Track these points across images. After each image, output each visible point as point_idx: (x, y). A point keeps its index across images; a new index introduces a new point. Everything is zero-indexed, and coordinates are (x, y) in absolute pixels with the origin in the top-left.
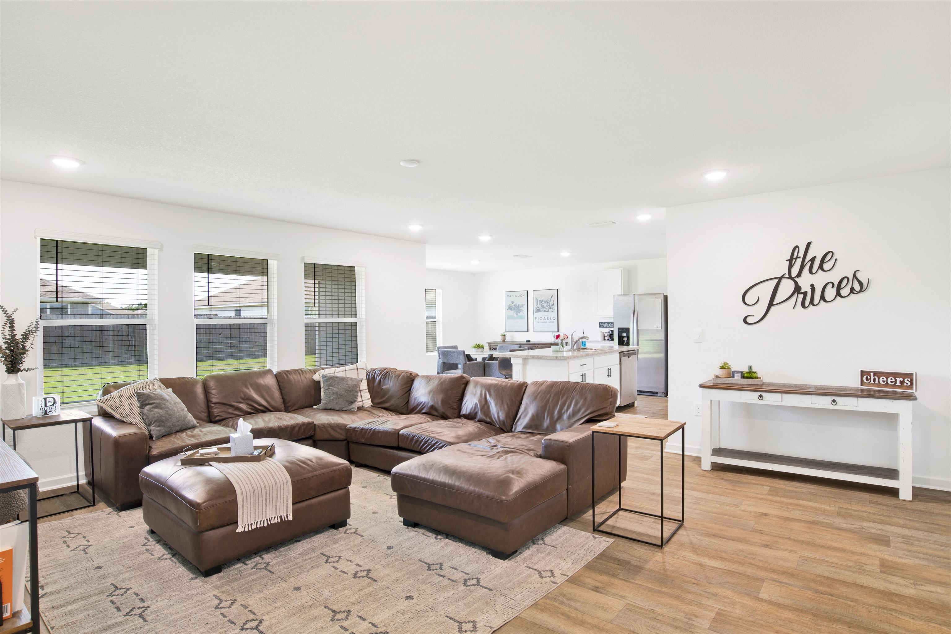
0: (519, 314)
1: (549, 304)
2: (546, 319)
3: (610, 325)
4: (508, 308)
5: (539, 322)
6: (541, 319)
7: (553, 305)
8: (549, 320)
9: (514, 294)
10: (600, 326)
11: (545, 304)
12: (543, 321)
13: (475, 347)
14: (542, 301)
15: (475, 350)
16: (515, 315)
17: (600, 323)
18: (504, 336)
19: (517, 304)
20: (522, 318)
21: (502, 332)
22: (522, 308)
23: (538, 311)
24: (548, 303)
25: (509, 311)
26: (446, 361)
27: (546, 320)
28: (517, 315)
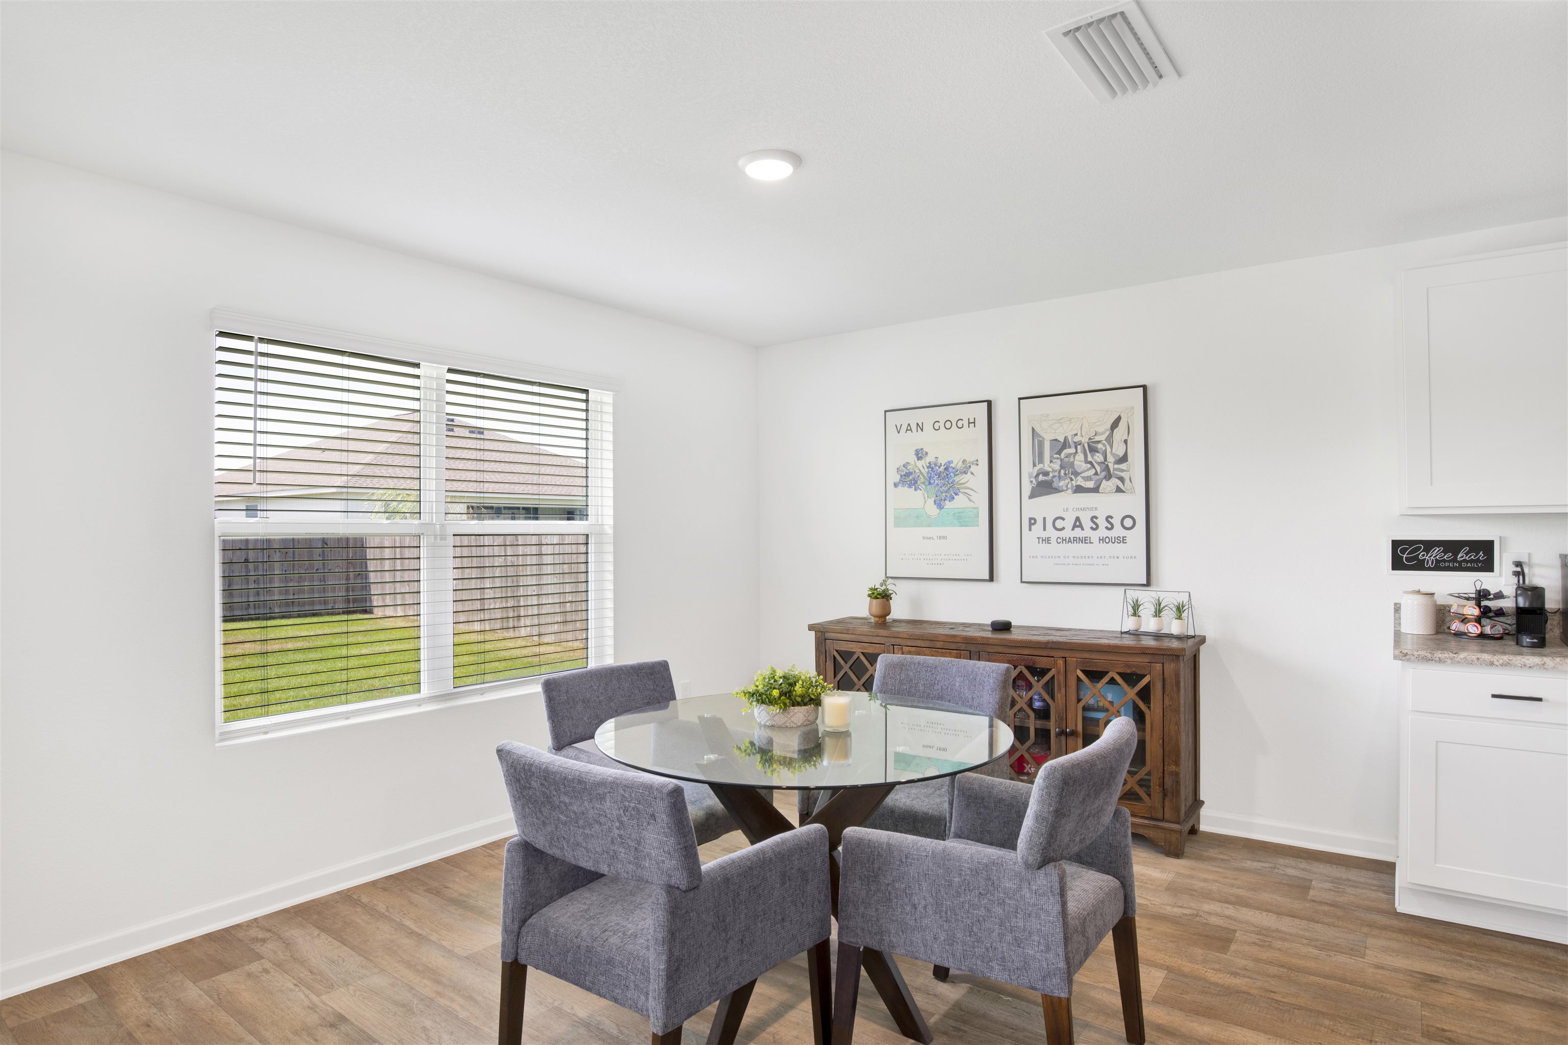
0: (948, 505)
1: (1099, 457)
2: (1086, 523)
3: (1461, 556)
4: (897, 478)
5: (1047, 540)
6: (1059, 524)
7: (1124, 459)
8: (1102, 532)
9: (926, 417)
10: (1397, 564)
11: (1080, 457)
12: (1068, 533)
13: (762, 698)
14: (1065, 445)
15: (761, 714)
16: (932, 509)
17: (1396, 544)
18: (882, 597)
19: (943, 461)
20: (963, 520)
21: (876, 582)
22: (963, 478)
23: (1044, 487)
24: (1093, 450)
25: (906, 492)
26: (541, 842)
27: (1088, 532)
28: (940, 507)
